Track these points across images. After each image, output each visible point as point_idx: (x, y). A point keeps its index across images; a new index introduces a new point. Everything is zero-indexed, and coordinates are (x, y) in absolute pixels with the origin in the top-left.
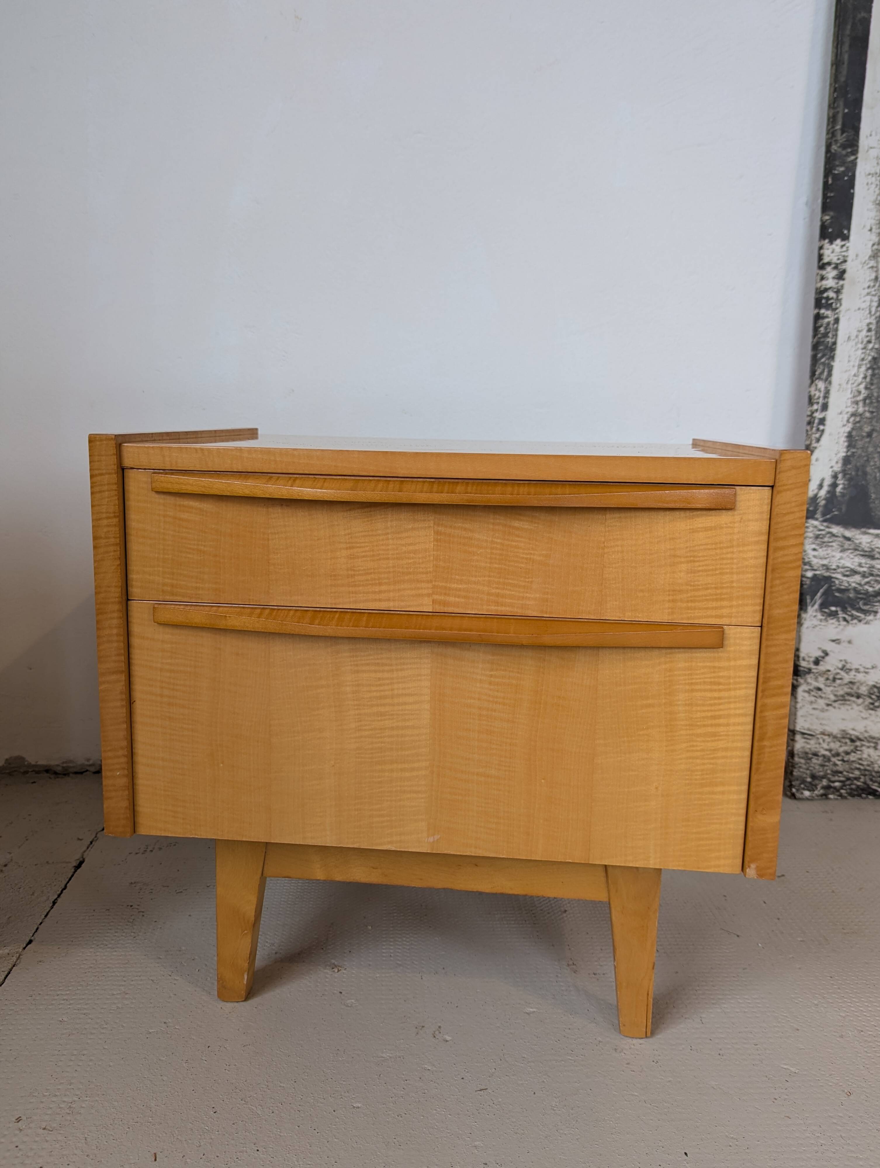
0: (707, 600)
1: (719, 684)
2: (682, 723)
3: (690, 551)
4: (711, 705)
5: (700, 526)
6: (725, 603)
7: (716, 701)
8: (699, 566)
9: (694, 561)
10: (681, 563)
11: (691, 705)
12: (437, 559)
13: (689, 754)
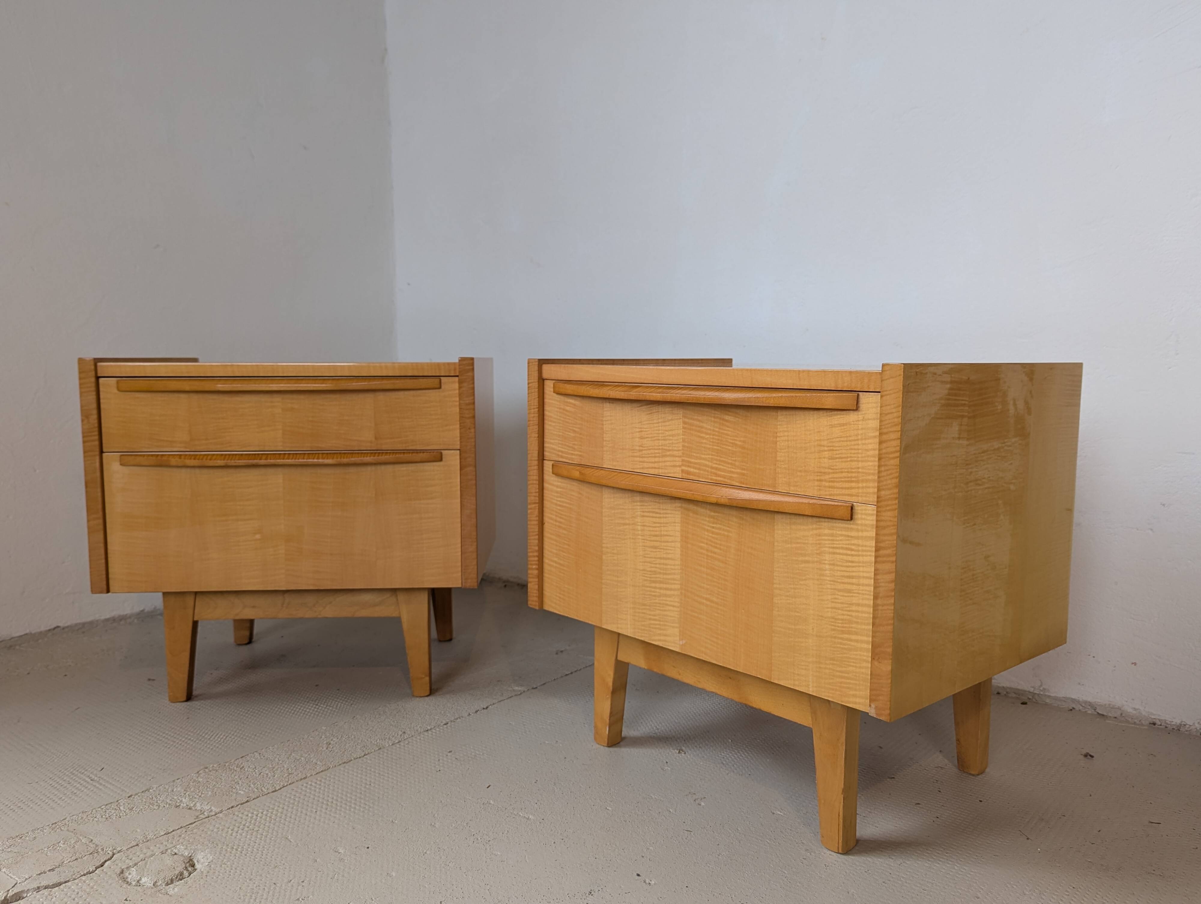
0: (842, 481)
1: (852, 550)
2: (828, 578)
3: (830, 442)
4: (847, 567)
5: (836, 423)
6: (853, 485)
7: (850, 564)
8: (837, 454)
9: (833, 450)
10: (825, 451)
11: (833, 565)
12: (684, 441)
13: (833, 605)
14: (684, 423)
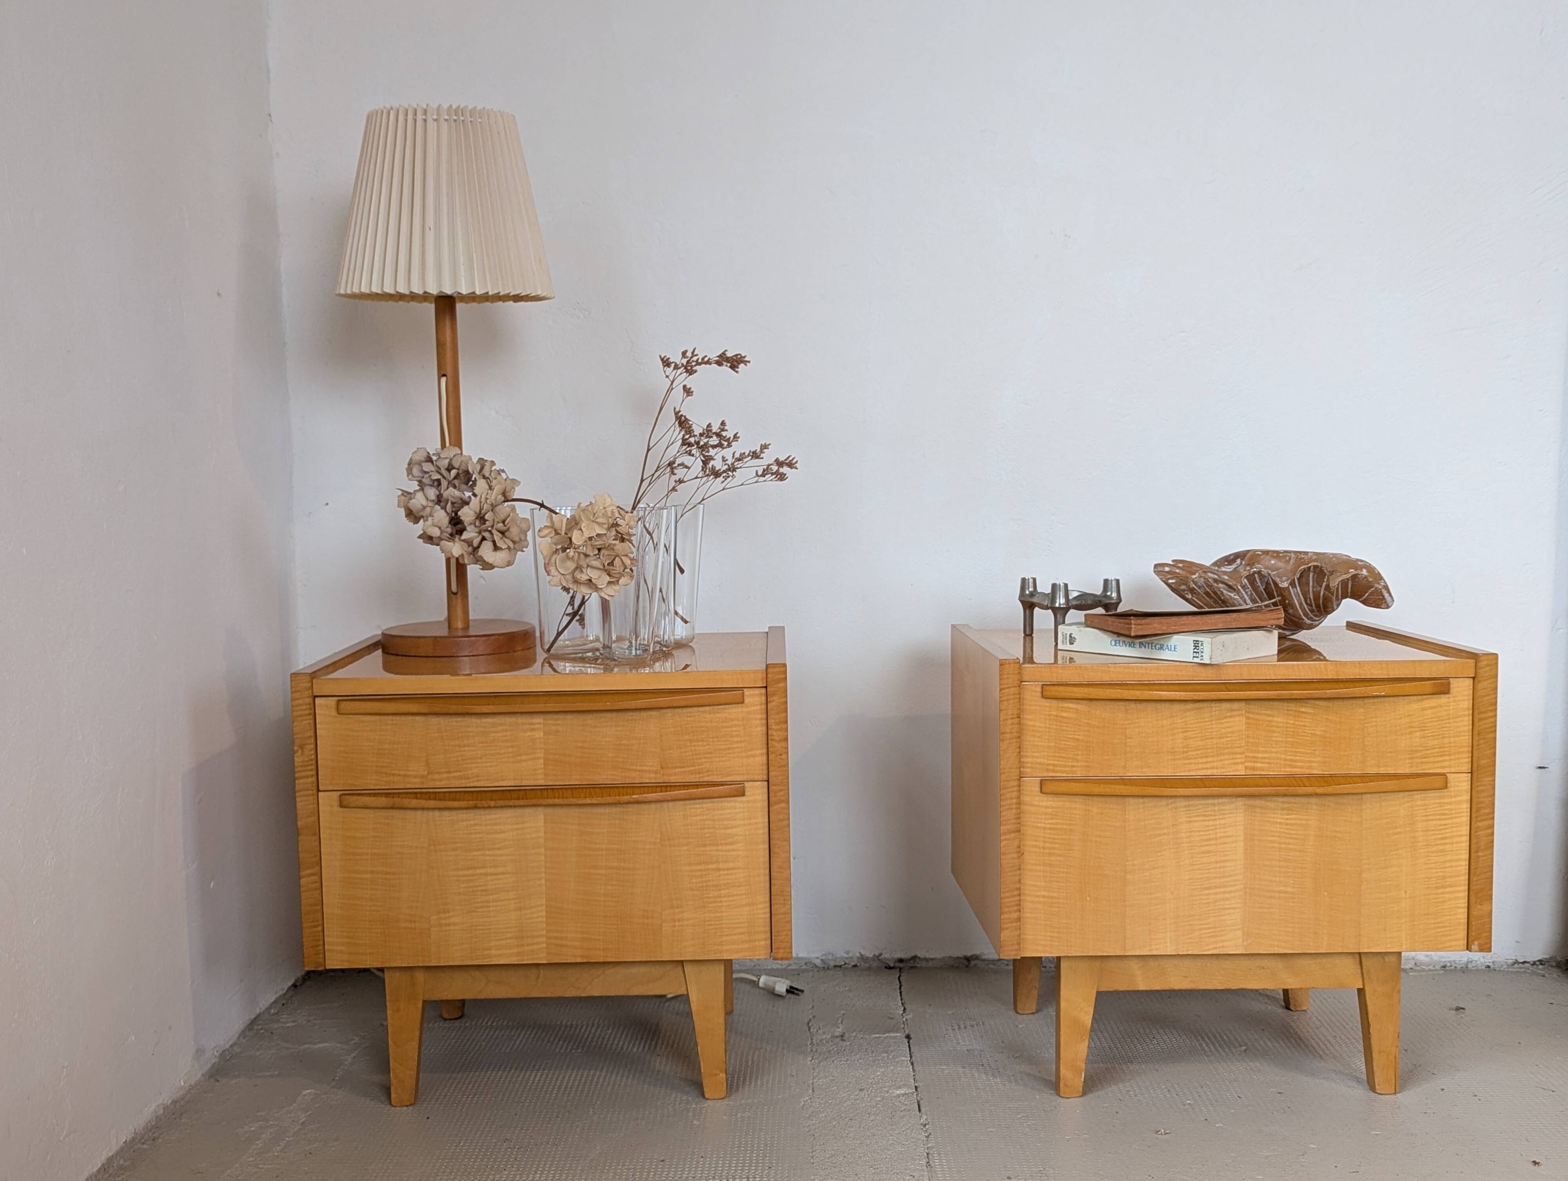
0: (1434, 756)
1: (1445, 814)
2: (1421, 844)
6: (1446, 758)
7: (1444, 827)
10: (1416, 731)
11: (1427, 831)
12: (1248, 737)
13: (1427, 866)
14: (1248, 718)
